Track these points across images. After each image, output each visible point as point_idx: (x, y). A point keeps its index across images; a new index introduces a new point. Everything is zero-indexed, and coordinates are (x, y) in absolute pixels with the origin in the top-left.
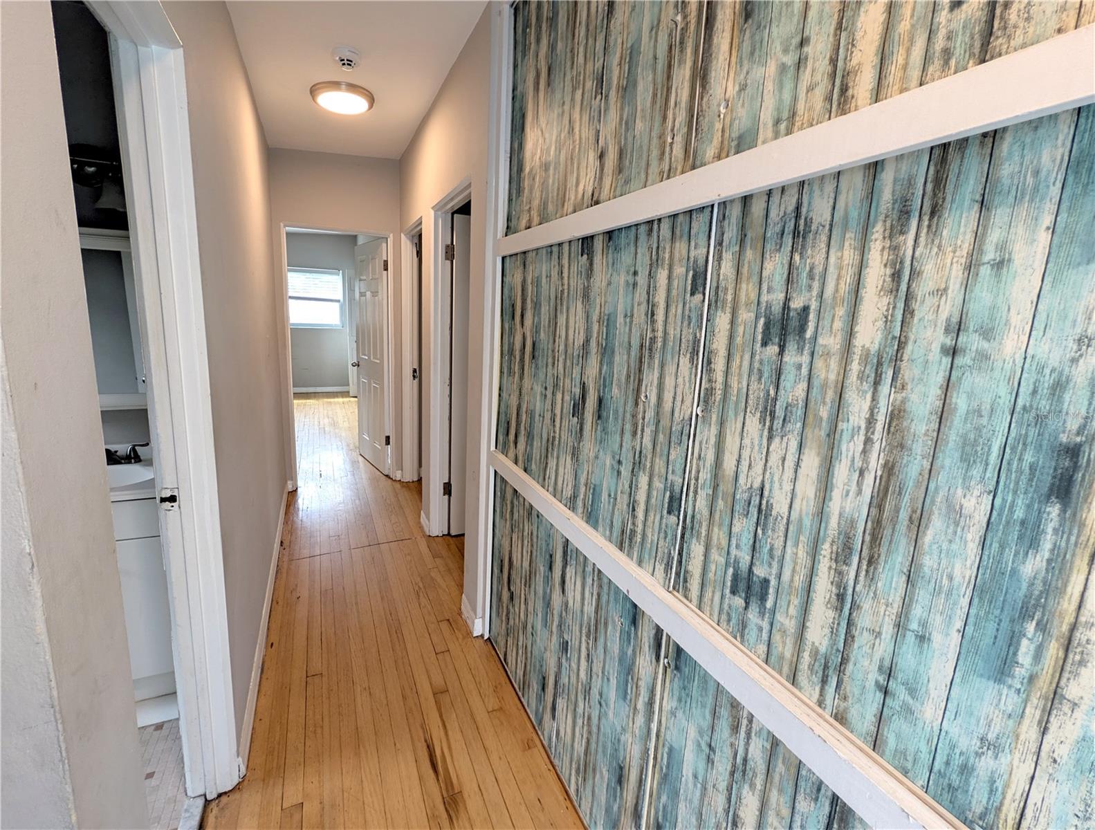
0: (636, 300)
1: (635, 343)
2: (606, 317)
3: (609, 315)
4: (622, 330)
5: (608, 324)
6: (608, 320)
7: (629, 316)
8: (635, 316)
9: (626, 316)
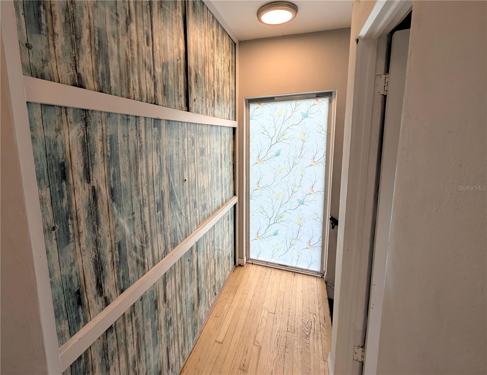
0: (180, 149)
1: (180, 163)
2: (169, 157)
3: (170, 156)
4: (176, 161)
5: (170, 159)
6: (170, 158)
7: (178, 155)
8: (180, 154)
9: (176, 155)
